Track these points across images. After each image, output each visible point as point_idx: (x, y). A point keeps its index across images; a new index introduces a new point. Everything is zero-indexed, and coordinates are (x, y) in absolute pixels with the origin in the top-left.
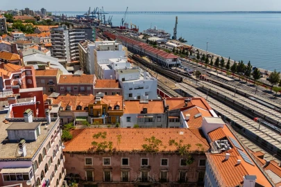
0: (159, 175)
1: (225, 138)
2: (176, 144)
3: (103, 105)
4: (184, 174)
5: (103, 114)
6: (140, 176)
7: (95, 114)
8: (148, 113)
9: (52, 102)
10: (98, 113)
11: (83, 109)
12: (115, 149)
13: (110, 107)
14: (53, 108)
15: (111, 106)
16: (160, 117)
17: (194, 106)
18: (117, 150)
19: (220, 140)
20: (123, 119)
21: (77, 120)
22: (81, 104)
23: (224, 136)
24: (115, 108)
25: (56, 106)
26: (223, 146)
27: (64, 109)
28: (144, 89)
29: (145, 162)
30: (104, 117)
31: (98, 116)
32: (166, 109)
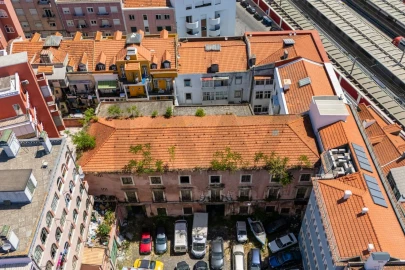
0: (237, 193)
1: (347, 147)
2: (266, 157)
3: (141, 62)
4: (276, 191)
5: (144, 76)
6: (209, 194)
7: (129, 77)
8: (220, 71)
9: (51, 57)
10: (134, 77)
11: (107, 70)
12: (166, 167)
13: (153, 65)
14: (55, 70)
15: (156, 61)
16: (241, 78)
17: (299, 58)
18: (170, 168)
19: (338, 148)
20: (178, 83)
21: (100, 87)
22: (102, 61)
23: (344, 143)
24: (163, 66)
25: (60, 65)
26: (341, 165)
27: (75, 69)
28: (213, 6)
29: (215, 179)
30: (145, 83)
31: (135, 83)
32: (251, 62)
